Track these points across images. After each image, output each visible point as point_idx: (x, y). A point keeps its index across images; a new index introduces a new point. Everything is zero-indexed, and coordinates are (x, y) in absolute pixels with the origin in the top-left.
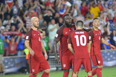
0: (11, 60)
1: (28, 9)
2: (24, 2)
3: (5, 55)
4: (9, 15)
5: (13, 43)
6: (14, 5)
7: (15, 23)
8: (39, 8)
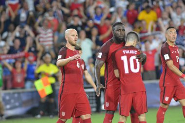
0: (16, 95)
1: (43, 14)
2: (36, 3)
3: (5, 88)
4: (12, 23)
5: (19, 70)
6: (21, 7)
7: (22, 36)
8: (60, 12)
